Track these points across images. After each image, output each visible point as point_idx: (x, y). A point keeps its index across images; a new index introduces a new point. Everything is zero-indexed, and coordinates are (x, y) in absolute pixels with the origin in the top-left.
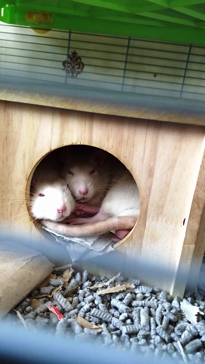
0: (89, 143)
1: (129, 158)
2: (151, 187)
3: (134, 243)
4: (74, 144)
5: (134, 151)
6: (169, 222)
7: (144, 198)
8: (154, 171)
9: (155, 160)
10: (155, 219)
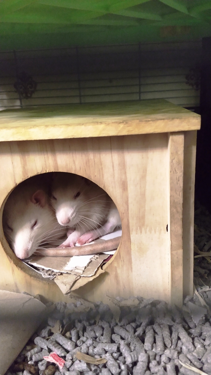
0: (55, 169)
1: (100, 176)
2: (128, 201)
3: (123, 261)
4: (40, 174)
5: (103, 169)
6: (153, 232)
7: (124, 213)
8: (127, 184)
9: (125, 173)
10: (139, 231)
